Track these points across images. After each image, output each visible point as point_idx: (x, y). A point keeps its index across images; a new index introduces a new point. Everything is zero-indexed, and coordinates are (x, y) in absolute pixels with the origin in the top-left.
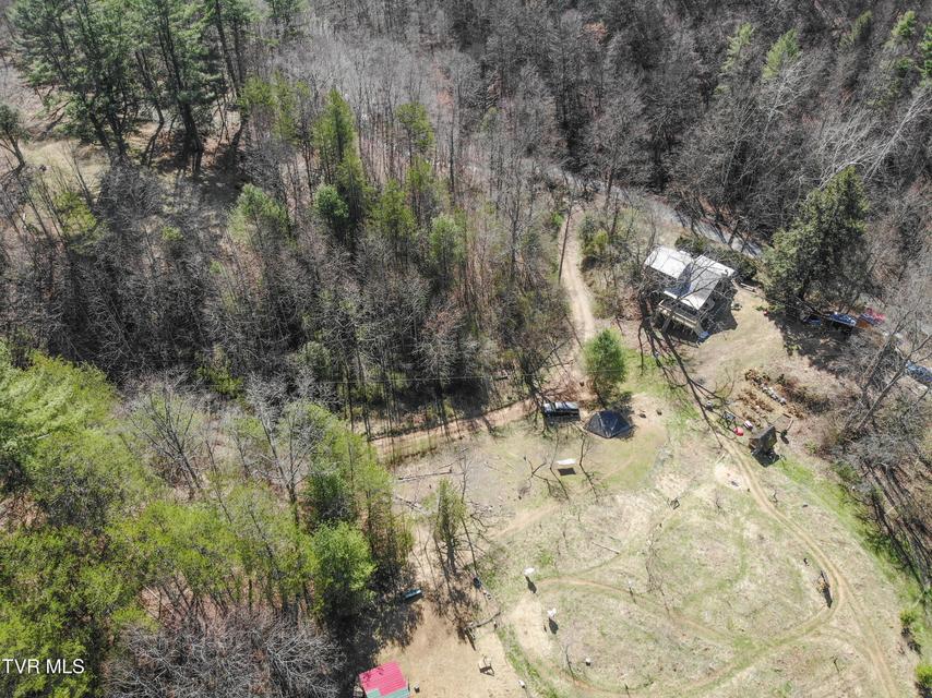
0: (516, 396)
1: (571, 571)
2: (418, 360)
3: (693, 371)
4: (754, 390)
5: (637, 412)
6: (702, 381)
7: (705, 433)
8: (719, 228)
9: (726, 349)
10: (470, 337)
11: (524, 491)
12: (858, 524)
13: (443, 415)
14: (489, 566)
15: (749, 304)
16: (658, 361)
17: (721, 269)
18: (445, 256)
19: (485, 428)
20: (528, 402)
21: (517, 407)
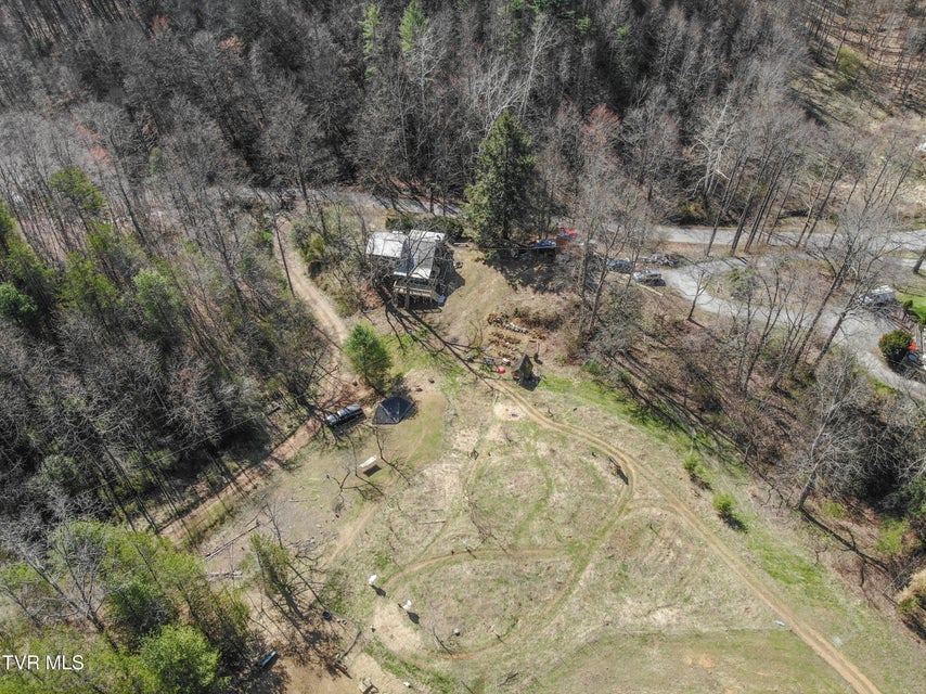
0: (295, 422)
1: (410, 560)
3: (446, 334)
4: (499, 330)
5: (414, 389)
6: (456, 340)
7: (475, 382)
8: (418, 200)
9: (464, 304)
10: (224, 383)
11: (338, 508)
12: (620, 406)
13: (227, 473)
14: (333, 594)
15: (467, 258)
16: (413, 337)
17: (433, 237)
18: (163, 311)
19: (276, 466)
20: (310, 423)
21: (302, 432)
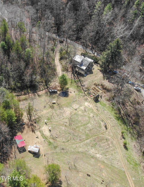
0: (44, 89)
1: (54, 121)
2: (23, 80)
3: (83, 83)
4: (96, 87)
5: (70, 92)
6: (84, 85)
7: (84, 96)
9: (90, 78)
10: (34, 75)
11: (45, 107)
12: (115, 115)
13: (28, 92)
14: (38, 120)
15: (96, 68)
16: (75, 81)
18: (29, 57)
19: (37, 95)
20: (46, 90)
21: (44, 91)
